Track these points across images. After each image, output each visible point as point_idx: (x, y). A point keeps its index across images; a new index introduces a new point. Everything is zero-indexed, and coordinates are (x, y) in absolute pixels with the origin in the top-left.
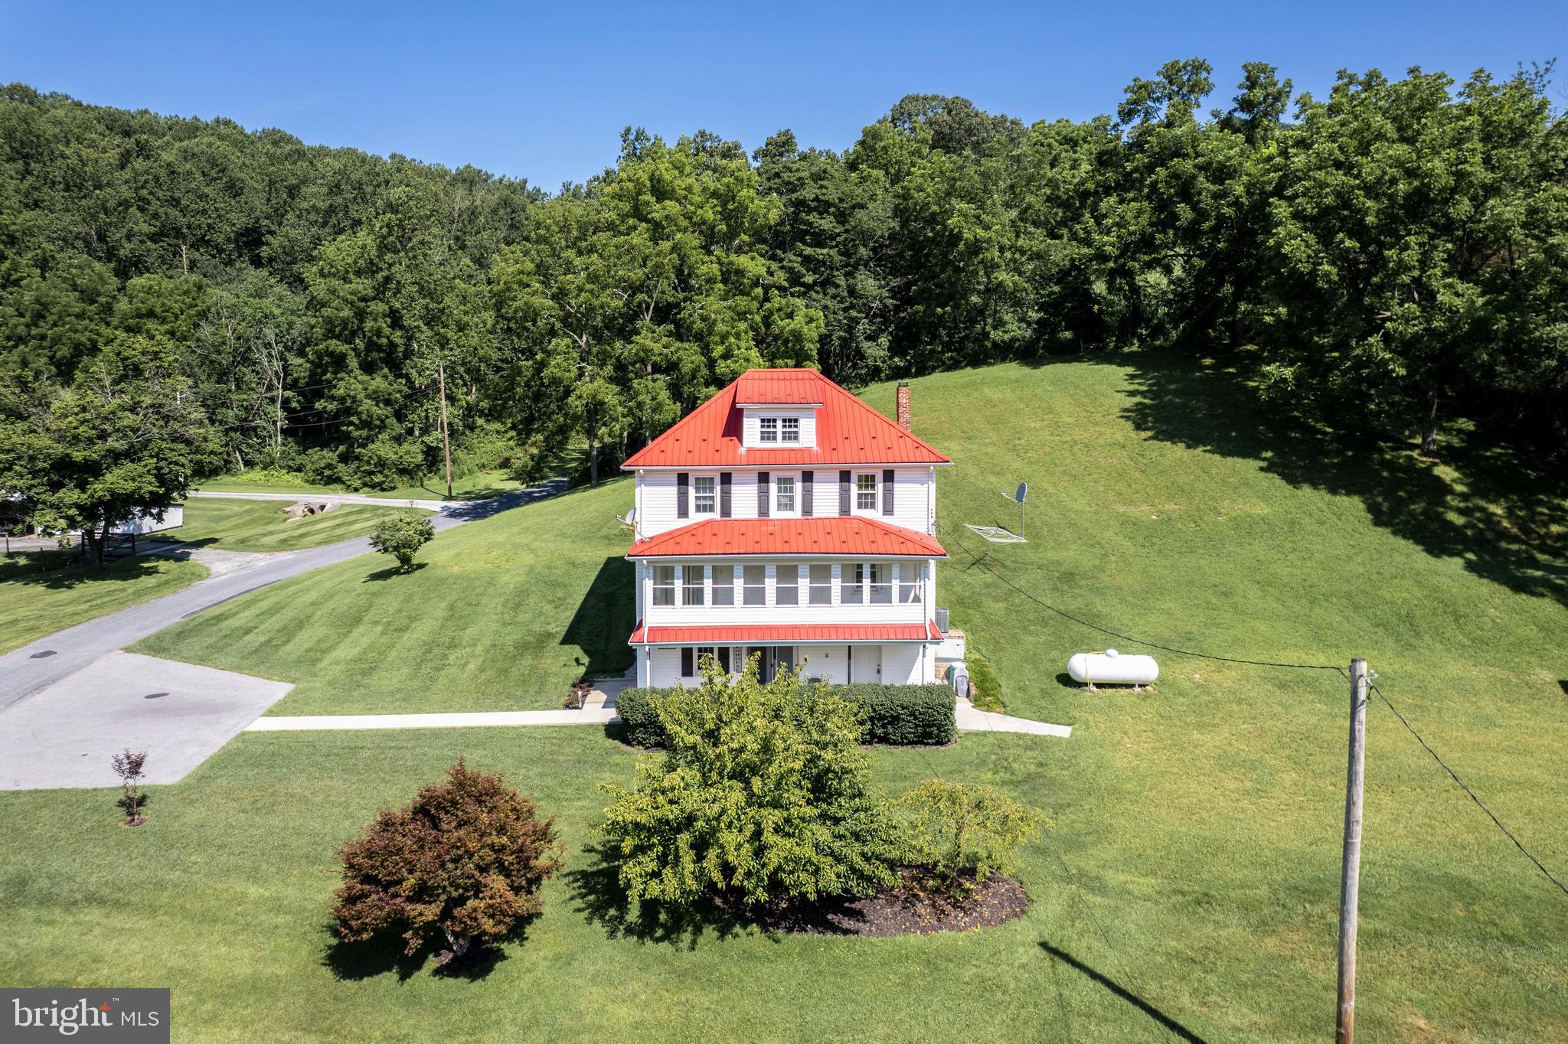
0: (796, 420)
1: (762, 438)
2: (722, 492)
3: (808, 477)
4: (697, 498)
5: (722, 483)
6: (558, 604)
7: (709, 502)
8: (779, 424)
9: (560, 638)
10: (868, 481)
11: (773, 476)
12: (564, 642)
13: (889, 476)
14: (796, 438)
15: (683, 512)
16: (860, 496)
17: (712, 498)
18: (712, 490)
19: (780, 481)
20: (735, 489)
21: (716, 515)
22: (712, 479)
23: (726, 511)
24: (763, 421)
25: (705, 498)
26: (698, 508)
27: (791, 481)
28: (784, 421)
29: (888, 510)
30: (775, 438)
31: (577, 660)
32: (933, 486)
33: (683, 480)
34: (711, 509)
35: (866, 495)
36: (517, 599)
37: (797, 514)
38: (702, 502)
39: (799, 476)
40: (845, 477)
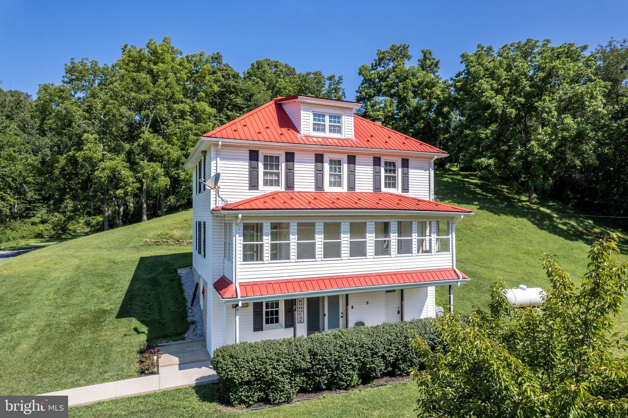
0: (339, 117)
1: (314, 129)
2: (287, 168)
3: (352, 160)
4: (265, 174)
5: (287, 161)
6: (108, 288)
7: (275, 178)
8: (327, 118)
9: (116, 313)
10: (391, 167)
11: (327, 157)
12: (121, 315)
13: (405, 163)
14: (340, 132)
15: (253, 185)
16: (386, 177)
17: (277, 174)
18: (277, 167)
19: (331, 162)
20: (297, 166)
21: (282, 188)
22: (277, 158)
23: (290, 185)
24: (315, 115)
25: (271, 174)
26: (266, 183)
27: (339, 162)
28: (331, 117)
29: (405, 189)
30: (324, 130)
31: (136, 330)
32: (432, 172)
33: (254, 156)
34: (277, 183)
35: (390, 177)
36: (68, 288)
37: (344, 189)
38: (269, 178)
39: (344, 158)
40: (377, 161)
